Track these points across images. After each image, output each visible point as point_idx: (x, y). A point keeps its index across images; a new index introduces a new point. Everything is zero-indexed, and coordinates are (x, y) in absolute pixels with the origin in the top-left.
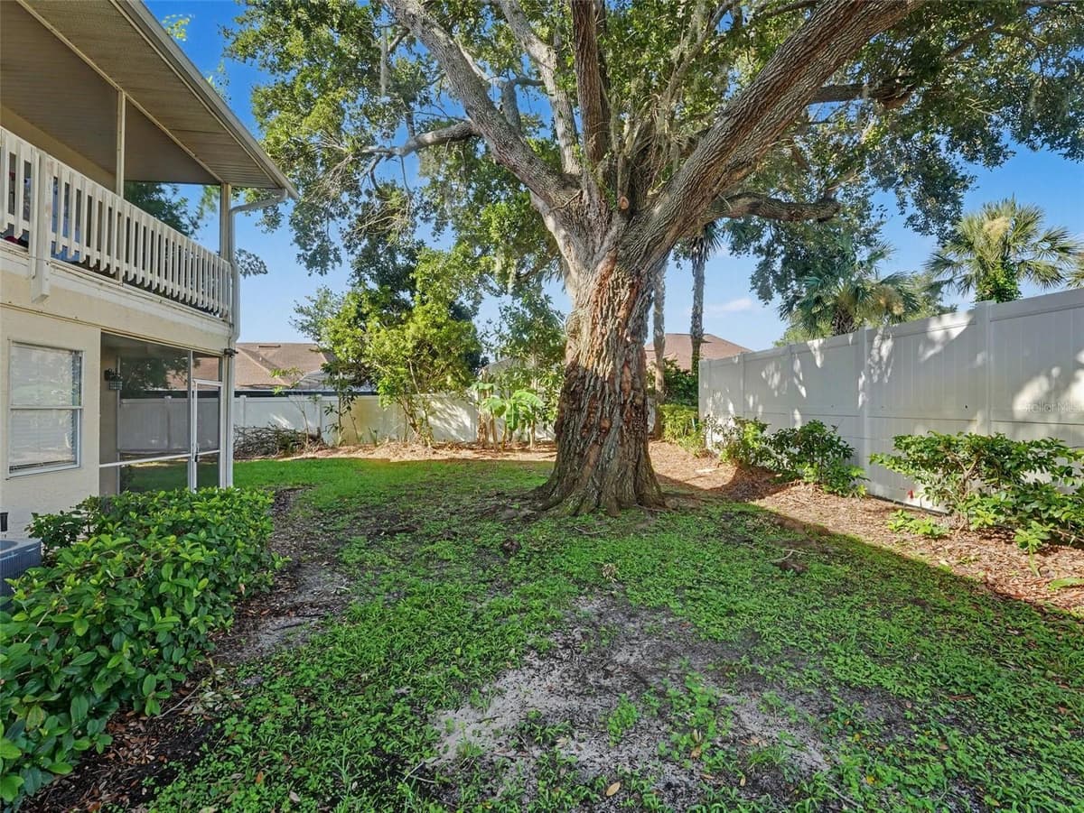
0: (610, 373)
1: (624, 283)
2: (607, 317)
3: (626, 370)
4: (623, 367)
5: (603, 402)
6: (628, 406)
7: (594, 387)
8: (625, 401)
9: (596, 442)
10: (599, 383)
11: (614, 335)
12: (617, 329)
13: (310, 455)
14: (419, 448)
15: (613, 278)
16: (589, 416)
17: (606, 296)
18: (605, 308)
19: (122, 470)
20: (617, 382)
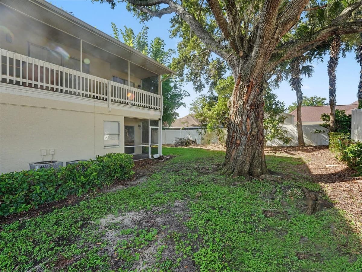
0: (240, 122)
1: (245, 86)
2: (239, 100)
3: (248, 120)
4: (247, 119)
5: (237, 133)
6: (249, 135)
7: (234, 128)
8: (247, 133)
9: (234, 148)
10: (236, 126)
11: (242, 107)
12: (243, 104)
13: (191, 147)
14: (221, 146)
15: (240, 84)
16: (232, 139)
17: (238, 92)
18: (238, 96)
19: (143, 147)
20: (244, 126)
